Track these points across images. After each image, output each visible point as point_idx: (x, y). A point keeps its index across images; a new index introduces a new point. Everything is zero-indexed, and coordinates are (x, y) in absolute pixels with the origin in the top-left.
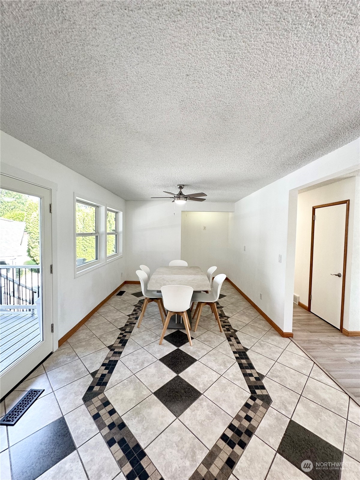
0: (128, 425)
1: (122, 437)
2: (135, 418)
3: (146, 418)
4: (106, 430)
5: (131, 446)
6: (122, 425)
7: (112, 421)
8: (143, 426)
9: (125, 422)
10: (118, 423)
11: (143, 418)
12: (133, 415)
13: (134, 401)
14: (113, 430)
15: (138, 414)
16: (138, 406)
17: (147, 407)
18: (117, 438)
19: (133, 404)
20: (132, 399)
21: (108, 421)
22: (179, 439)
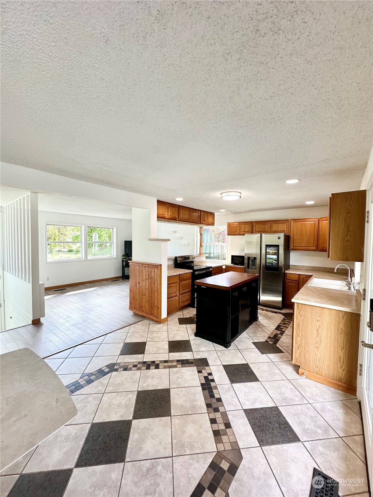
0: (204, 403)
1: (211, 399)
2: (197, 405)
3: (190, 400)
4: (221, 409)
5: (207, 392)
6: (208, 406)
7: (215, 413)
8: (194, 397)
9: (206, 407)
10: (211, 410)
11: (192, 401)
12: (198, 408)
13: (191, 419)
14: (216, 406)
15: (194, 406)
16: (190, 413)
17: (184, 407)
18: (214, 400)
19: (194, 417)
20: (192, 422)
21: (218, 415)
22: (179, 379)
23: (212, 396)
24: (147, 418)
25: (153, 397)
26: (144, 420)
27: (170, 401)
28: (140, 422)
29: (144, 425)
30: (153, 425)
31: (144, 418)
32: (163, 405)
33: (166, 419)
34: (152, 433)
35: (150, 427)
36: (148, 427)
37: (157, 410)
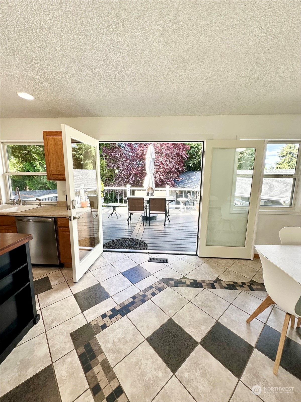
1: (136, 302)
2: (148, 307)
4: (142, 294)
6: (144, 301)
7: (147, 295)
8: (142, 313)
9: (146, 302)
10: (146, 298)
11: (147, 313)
12: (151, 306)
15: (151, 309)
16: (158, 308)
17: (157, 314)
18: (136, 300)
19: (159, 304)
22: (127, 340)
23: (133, 303)
24: (187, 333)
25: (167, 347)
26: (191, 334)
27: (160, 328)
28: (195, 335)
29: (193, 330)
30: (188, 324)
31: (190, 336)
32: (167, 330)
33: (175, 319)
34: (192, 320)
35: (190, 325)
36: (191, 325)
37: (176, 332)
